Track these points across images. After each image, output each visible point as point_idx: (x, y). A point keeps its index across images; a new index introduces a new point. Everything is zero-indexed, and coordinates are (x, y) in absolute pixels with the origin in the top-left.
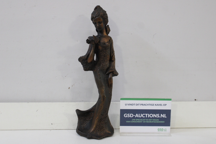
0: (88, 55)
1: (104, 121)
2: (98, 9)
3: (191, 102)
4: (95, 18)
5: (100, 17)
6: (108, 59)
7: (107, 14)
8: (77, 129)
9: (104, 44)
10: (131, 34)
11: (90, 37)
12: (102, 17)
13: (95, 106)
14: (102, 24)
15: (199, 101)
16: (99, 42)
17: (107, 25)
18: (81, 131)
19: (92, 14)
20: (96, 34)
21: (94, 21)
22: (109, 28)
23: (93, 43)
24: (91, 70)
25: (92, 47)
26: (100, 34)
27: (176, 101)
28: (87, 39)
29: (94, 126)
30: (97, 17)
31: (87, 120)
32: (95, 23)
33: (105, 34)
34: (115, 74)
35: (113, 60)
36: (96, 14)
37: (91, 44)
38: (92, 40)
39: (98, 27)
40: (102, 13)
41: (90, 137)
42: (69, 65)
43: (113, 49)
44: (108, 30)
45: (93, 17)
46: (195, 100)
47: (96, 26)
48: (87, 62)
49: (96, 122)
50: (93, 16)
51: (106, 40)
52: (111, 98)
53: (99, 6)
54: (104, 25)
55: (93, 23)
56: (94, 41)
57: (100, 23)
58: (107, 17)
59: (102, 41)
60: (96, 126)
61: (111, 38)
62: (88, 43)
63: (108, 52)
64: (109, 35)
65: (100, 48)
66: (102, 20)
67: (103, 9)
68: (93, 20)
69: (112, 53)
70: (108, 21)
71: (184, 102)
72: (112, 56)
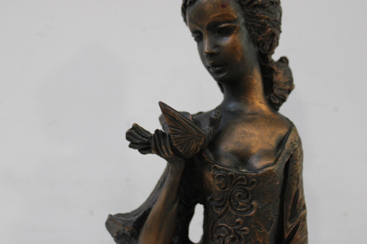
66: (232, 9)
72: (286, 235)
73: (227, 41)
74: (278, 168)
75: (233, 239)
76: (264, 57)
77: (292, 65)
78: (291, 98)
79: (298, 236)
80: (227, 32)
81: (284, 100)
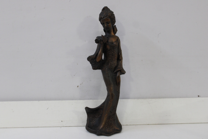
0: (96, 54)
1: (112, 118)
2: (106, 10)
3: (194, 98)
4: (103, 18)
5: (108, 18)
6: (116, 57)
7: (114, 15)
8: (87, 126)
9: (112, 43)
10: (137, 34)
11: (98, 37)
12: (110, 17)
13: (104, 103)
14: (110, 24)
15: (202, 97)
16: (107, 41)
17: (115, 25)
18: (91, 128)
19: (100, 15)
20: (104, 34)
21: (103, 21)
22: (116, 28)
23: (102, 43)
24: (99, 69)
25: (100, 47)
26: (108, 34)
27: (180, 97)
28: (96, 39)
29: (104, 123)
30: (105, 17)
31: (96, 117)
32: (103, 24)
33: (112, 34)
34: (123, 72)
35: (120, 58)
36: (104, 14)
37: (99, 44)
38: (101, 40)
39: (106, 27)
40: (110, 14)
41: (99, 134)
42: (77, 64)
43: (120, 48)
44: (115, 30)
45: (101, 18)
46: (199, 96)
47: (104, 27)
48: (96, 61)
49: (105, 119)
50: (101, 16)
51: (113, 40)
52: (119, 96)
53: (106, 7)
54: (112, 25)
55: (101, 23)
56: (103, 40)
57: (108, 23)
58: (114, 17)
59: (110, 41)
60: (105, 123)
61: (118, 37)
62: (97, 43)
63: (116, 51)
64: (116, 35)
65: (108, 47)
66: (109, 20)
67: (111, 10)
68: (101, 20)
69: (119, 51)
70: (115, 21)
71: (188, 98)
72: (119, 55)
73: (109, 24)
74: (117, 44)
75: (112, 56)
76: (113, 26)
77: (116, 27)
78: (117, 32)
79: (121, 55)
80: (109, 23)
81: (116, 33)
